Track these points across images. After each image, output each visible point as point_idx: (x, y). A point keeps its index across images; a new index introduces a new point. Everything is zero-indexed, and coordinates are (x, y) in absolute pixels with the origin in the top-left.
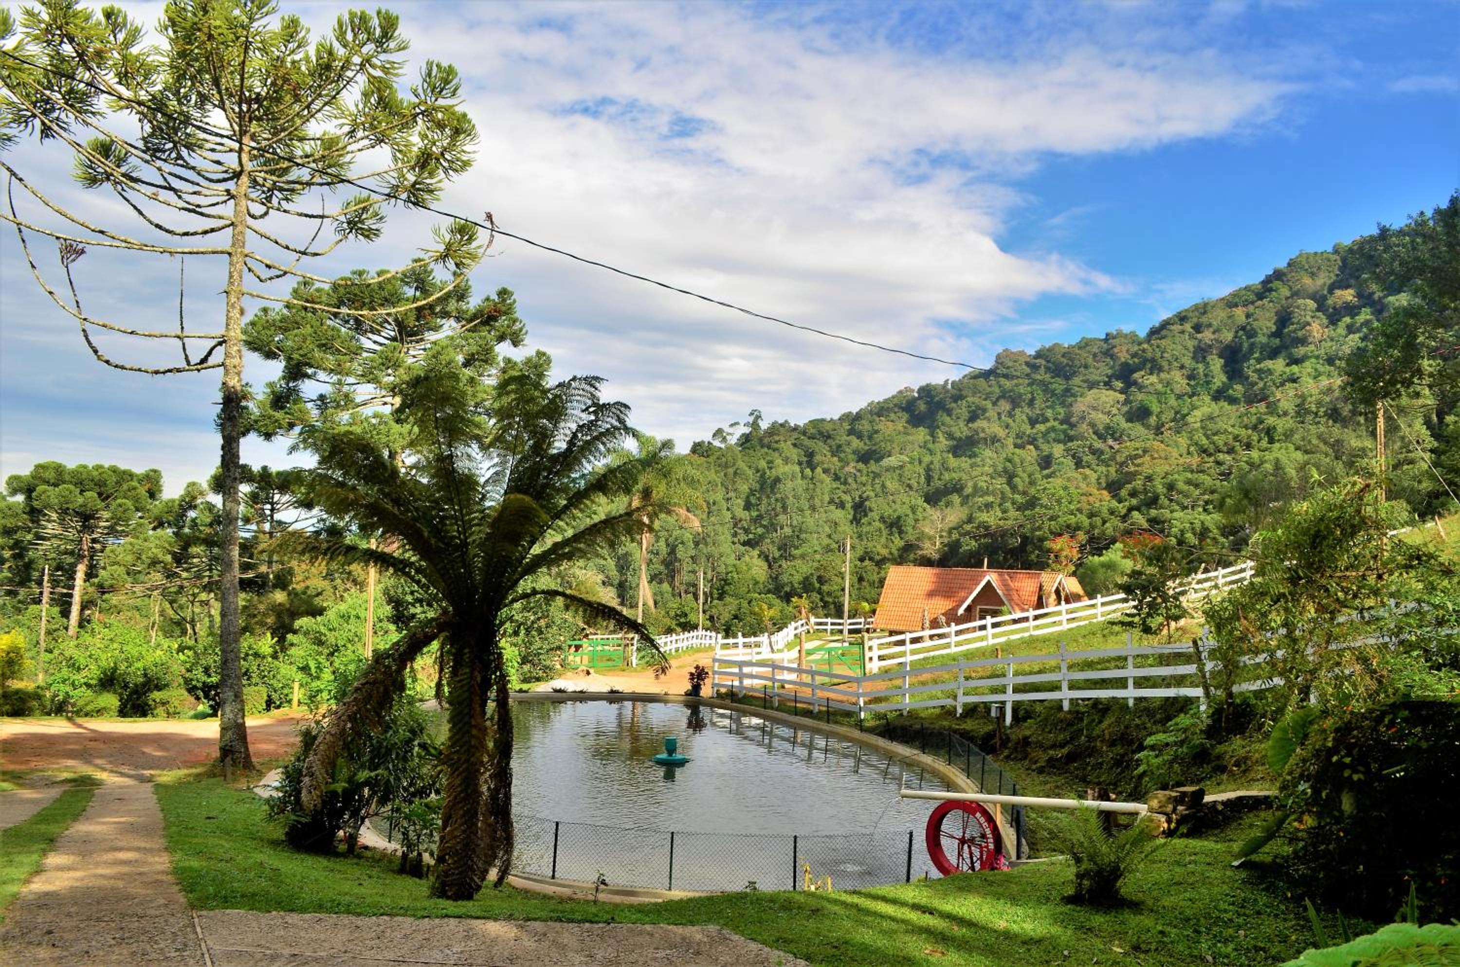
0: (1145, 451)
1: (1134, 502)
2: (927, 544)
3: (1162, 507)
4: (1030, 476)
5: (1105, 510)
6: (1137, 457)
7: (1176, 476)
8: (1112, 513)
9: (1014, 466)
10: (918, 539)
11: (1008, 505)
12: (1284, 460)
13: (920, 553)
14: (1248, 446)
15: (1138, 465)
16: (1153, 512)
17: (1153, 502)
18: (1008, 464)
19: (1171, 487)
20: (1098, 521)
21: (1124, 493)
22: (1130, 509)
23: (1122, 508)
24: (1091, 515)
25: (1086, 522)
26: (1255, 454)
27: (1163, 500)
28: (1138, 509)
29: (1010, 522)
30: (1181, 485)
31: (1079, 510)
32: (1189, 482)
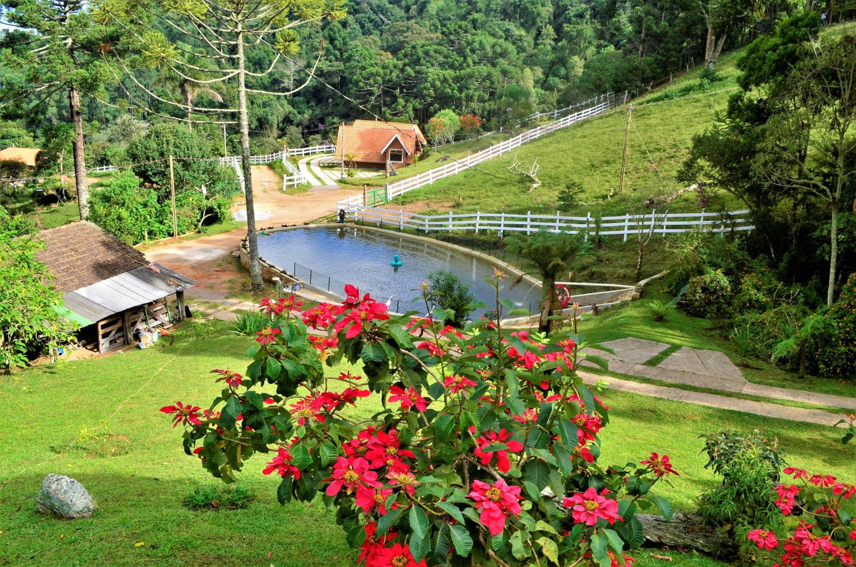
0: (408, 28)
1: (407, 61)
2: (286, 80)
3: (422, 65)
4: (343, 39)
5: (391, 66)
6: (403, 32)
7: (429, 47)
8: (395, 67)
9: (335, 33)
10: (281, 77)
11: (332, 57)
12: (485, 41)
13: (282, 85)
14: (466, 32)
15: (405, 37)
16: (418, 68)
17: (417, 62)
18: (331, 32)
19: (427, 53)
20: (388, 71)
21: (400, 55)
22: (405, 65)
23: (400, 63)
24: (384, 67)
25: (381, 71)
26: (469, 37)
27: (423, 61)
28: (409, 65)
29: (334, 69)
30: (432, 53)
31: (376, 64)
32: (436, 51)
